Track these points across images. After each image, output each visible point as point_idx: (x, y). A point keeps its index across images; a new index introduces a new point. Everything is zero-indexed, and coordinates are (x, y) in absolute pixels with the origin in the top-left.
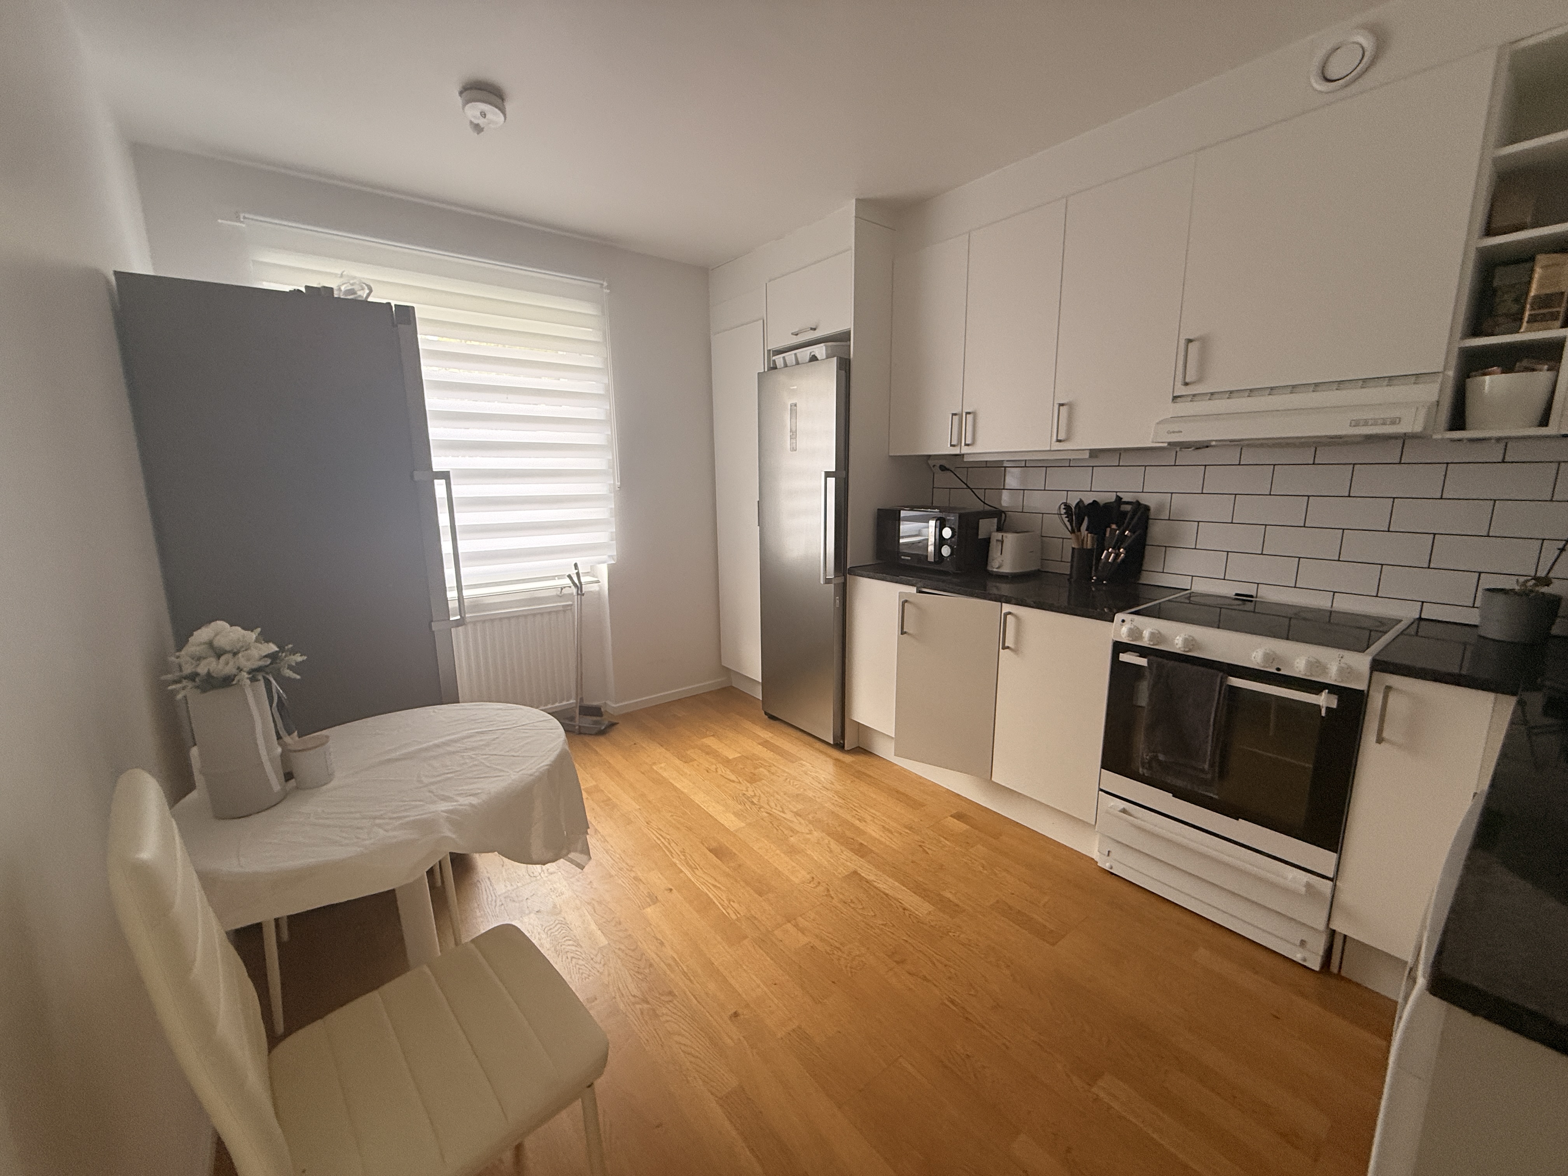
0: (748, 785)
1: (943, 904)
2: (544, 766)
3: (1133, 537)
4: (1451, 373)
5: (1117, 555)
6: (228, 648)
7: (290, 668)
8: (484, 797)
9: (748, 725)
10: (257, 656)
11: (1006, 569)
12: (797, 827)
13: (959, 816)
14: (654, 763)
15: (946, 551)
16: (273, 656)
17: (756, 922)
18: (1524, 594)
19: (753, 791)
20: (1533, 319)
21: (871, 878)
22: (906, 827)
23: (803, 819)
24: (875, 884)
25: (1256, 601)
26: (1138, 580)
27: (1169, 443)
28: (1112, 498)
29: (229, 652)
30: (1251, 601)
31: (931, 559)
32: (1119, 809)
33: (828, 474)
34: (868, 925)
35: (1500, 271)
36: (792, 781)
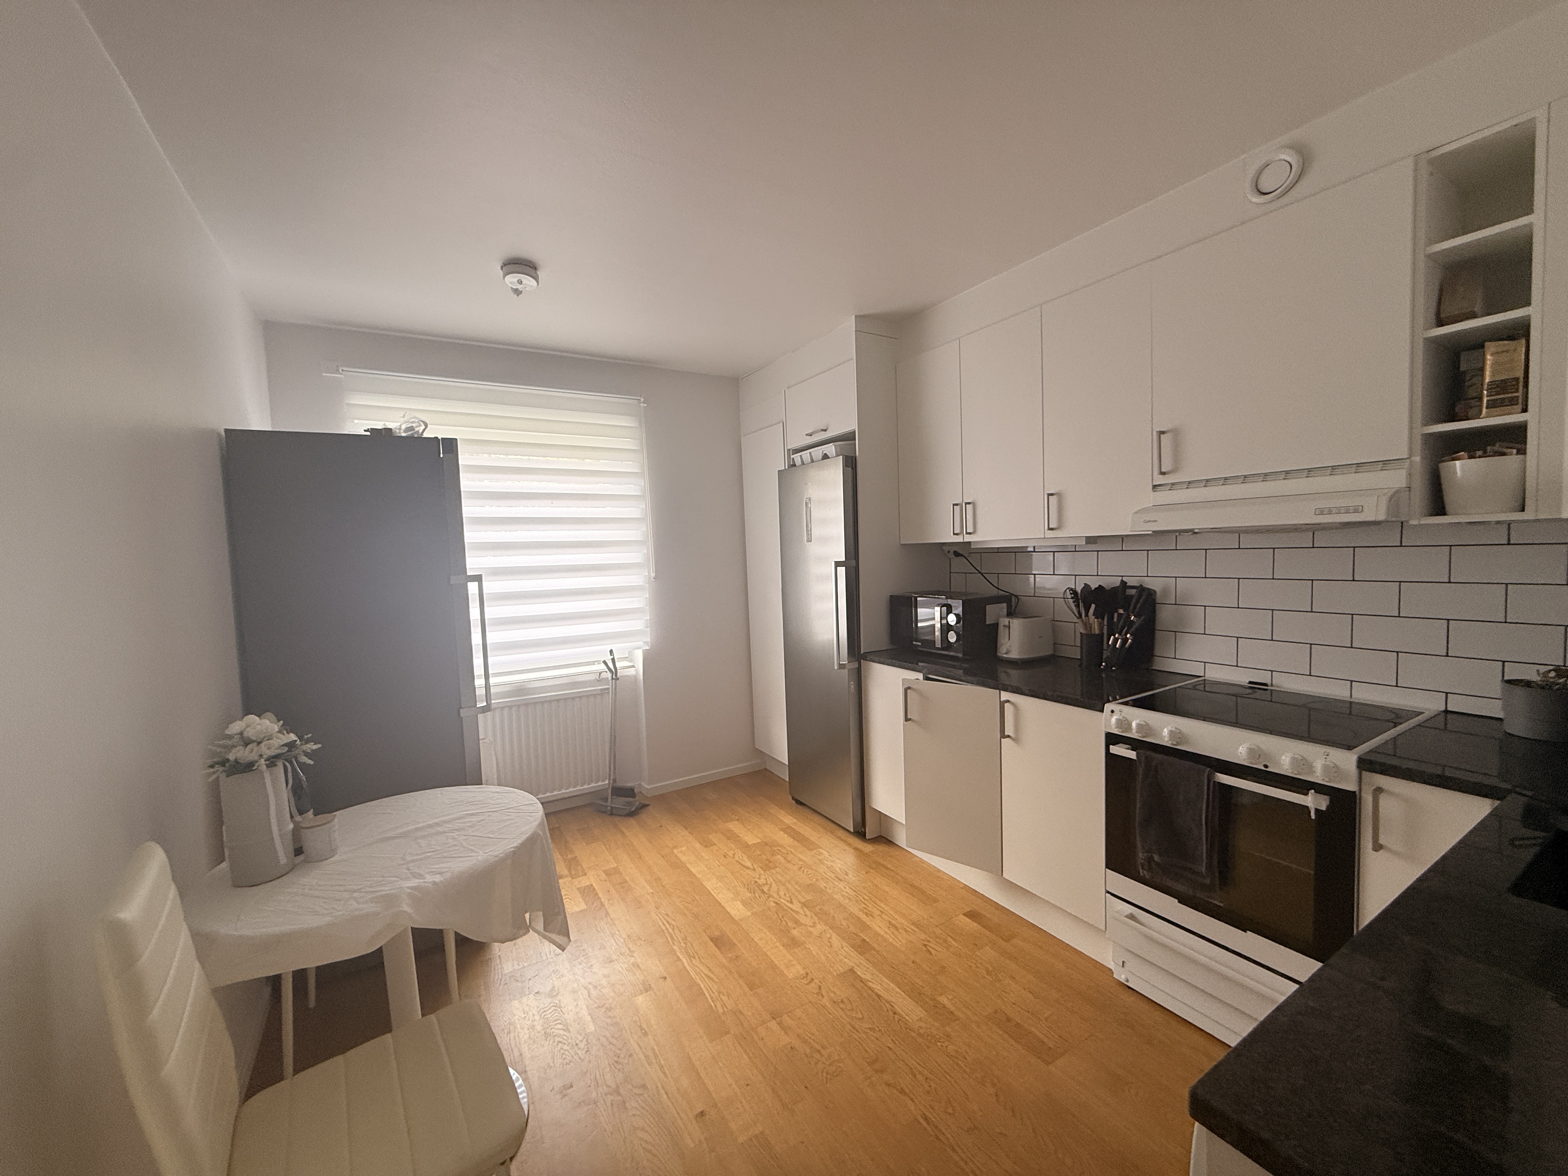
0: (762, 872)
1: (937, 1011)
2: (512, 848)
3: (1139, 622)
4: (1417, 459)
5: (1125, 641)
6: (254, 739)
7: (306, 754)
8: (448, 875)
9: (774, 810)
10: (277, 745)
11: (1014, 655)
12: (802, 919)
13: (972, 915)
14: (675, 847)
15: (952, 637)
16: (291, 745)
17: (741, 1017)
18: (1545, 687)
19: (766, 879)
20: (1491, 405)
21: (867, 976)
22: (913, 924)
23: (810, 911)
24: (870, 984)
25: (1272, 690)
26: (1152, 666)
27: (1154, 532)
28: (1117, 582)
29: (254, 741)
30: (1266, 690)
31: (938, 644)
32: (1126, 914)
33: (838, 564)
34: (854, 1028)
35: (1464, 356)
36: (806, 870)
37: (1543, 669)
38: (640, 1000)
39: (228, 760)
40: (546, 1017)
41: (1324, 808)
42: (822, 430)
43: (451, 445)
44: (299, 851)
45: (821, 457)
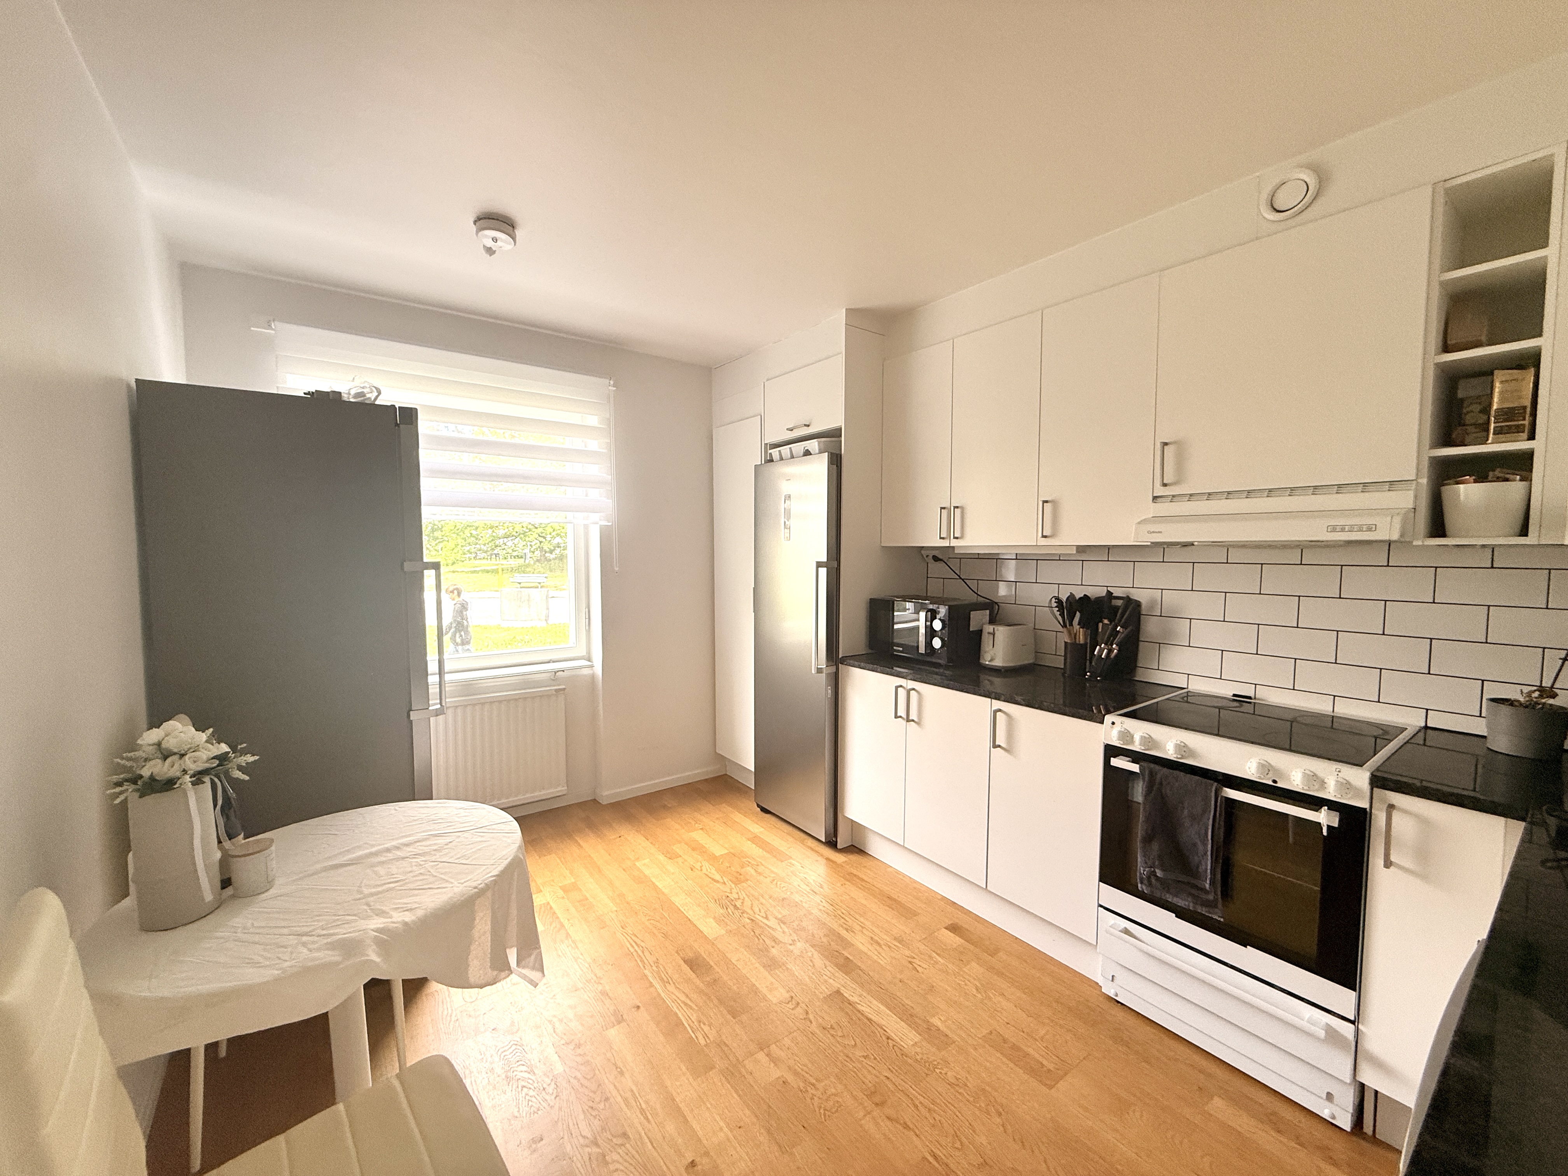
0: (733, 886)
1: (929, 1032)
2: (491, 877)
3: (1125, 633)
4: (1424, 481)
5: (1110, 651)
6: (176, 750)
7: (240, 768)
8: (420, 913)
9: (738, 817)
10: (205, 757)
11: (998, 663)
12: (780, 937)
13: (954, 928)
14: (637, 859)
15: (937, 643)
16: (222, 759)
17: (726, 1049)
18: (1530, 706)
19: (738, 893)
20: (1498, 432)
21: (855, 999)
22: (895, 939)
23: (788, 928)
24: (859, 1007)
25: (1255, 703)
26: (1135, 676)
27: (1152, 543)
28: (1103, 592)
29: (175, 754)
30: (1250, 703)
31: (922, 650)
32: (1120, 929)
33: (819, 565)
34: (847, 1056)
35: (1462, 384)
36: (779, 883)
37: (1526, 689)
38: (612, 1033)
39: (141, 777)
40: (506, 1057)
41: (1336, 825)
42: (805, 425)
43: (409, 415)
44: (226, 883)
45: (802, 454)
